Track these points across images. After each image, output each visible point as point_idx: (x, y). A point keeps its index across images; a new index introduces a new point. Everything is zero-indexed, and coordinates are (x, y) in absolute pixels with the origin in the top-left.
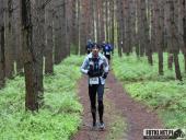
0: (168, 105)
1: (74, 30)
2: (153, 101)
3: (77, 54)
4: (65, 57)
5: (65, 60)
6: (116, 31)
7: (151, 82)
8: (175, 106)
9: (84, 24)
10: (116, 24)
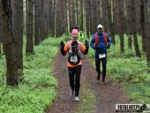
0: (130, 79)
1: (51, 17)
2: (118, 75)
3: (53, 36)
4: (43, 39)
5: (44, 42)
6: (84, 18)
7: (115, 59)
8: (137, 80)
9: (58, 12)
10: (84, 12)
